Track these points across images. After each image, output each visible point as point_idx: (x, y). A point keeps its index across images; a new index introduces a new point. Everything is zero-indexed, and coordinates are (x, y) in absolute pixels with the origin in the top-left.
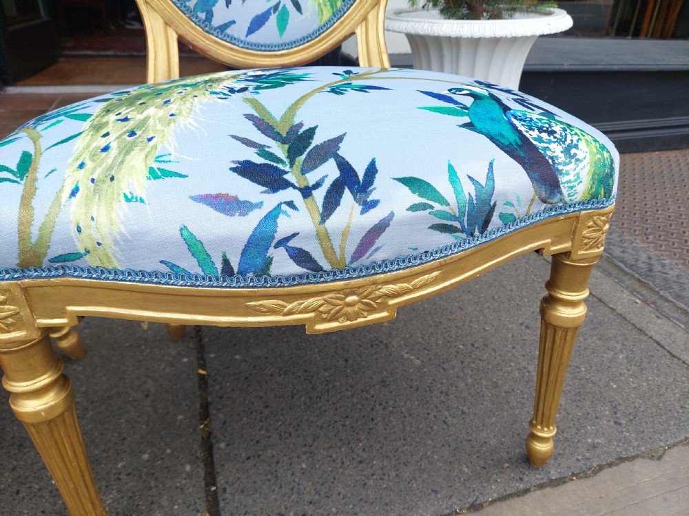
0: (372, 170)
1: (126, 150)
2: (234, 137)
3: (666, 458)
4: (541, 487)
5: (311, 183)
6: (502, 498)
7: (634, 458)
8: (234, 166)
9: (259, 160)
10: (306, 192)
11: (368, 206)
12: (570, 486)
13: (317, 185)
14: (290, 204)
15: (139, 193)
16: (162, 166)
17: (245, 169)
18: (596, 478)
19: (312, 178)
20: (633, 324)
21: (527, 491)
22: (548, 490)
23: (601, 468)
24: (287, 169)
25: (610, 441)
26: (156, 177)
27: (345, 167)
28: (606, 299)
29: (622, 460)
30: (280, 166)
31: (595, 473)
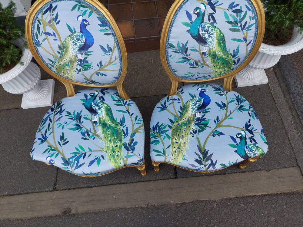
0: (216, 162)
1: (179, 153)
2: (195, 152)
3: (270, 171)
4: (239, 172)
5: (206, 164)
6: (231, 173)
7: (263, 170)
8: (195, 160)
9: (199, 159)
10: (205, 166)
11: (214, 168)
12: (246, 173)
13: (207, 165)
14: (202, 167)
15: (181, 162)
16: (184, 158)
17: (197, 161)
18: (252, 173)
19: (206, 163)
20: (286, 130)
21: (236, 173)
22: (241, 173)
23: (254, 171)
24: (203, 161)
25: (260, 165)
26: (184, 160)
27: (212, 161)
28: (283, 119)
29: (260, 170)
30: (202, 161)
31: (253, 171)
